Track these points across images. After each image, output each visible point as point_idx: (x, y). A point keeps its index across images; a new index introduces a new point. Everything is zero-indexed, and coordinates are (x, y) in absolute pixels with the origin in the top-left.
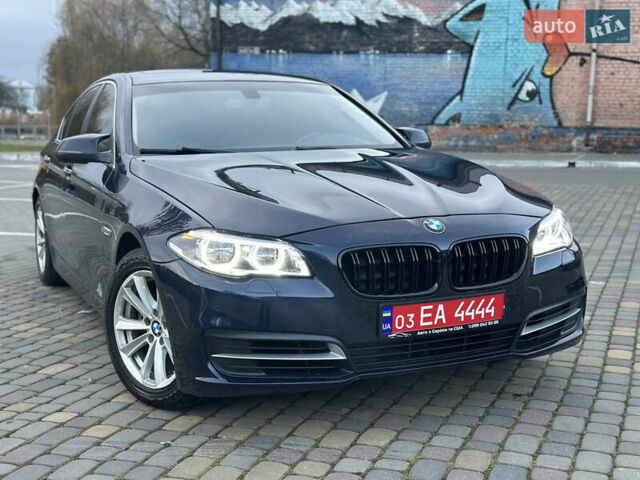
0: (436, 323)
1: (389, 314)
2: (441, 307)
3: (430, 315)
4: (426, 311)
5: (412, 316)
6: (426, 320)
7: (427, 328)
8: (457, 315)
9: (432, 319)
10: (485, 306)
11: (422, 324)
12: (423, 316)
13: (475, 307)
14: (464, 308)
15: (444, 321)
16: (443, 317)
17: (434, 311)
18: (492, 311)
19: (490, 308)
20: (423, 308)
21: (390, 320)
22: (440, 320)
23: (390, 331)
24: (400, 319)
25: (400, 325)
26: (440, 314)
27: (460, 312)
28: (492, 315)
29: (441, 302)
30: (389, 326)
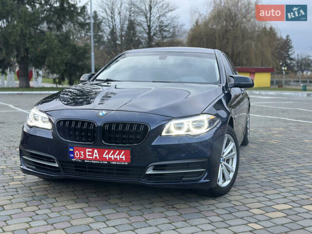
0: (94, 158)
1: (72, 150)
2: (96, 151)
3: (91, 154)
4: (89, 152)
5: (83, 152)
6: (89, 155)
7: (90, 160)
8: (104, 156)
9: (92, 155)
10: (119, 154)
11: (87, 157)
12: (87, 153)
13: (114, 154)
14: (108, 153)
15: (98, 158)
16: (97, 155)
17: (93, 152)
19: (122, 156)
20: (87, 150)
21: (73, 153)
22: (96, 157)
23: (73, 158)
24: (77, 153)
25: (77, 156)
26: (96, 154)
27: (106, 155)
28: (124, 160)
29: (96, 148)
30: (72, 155)
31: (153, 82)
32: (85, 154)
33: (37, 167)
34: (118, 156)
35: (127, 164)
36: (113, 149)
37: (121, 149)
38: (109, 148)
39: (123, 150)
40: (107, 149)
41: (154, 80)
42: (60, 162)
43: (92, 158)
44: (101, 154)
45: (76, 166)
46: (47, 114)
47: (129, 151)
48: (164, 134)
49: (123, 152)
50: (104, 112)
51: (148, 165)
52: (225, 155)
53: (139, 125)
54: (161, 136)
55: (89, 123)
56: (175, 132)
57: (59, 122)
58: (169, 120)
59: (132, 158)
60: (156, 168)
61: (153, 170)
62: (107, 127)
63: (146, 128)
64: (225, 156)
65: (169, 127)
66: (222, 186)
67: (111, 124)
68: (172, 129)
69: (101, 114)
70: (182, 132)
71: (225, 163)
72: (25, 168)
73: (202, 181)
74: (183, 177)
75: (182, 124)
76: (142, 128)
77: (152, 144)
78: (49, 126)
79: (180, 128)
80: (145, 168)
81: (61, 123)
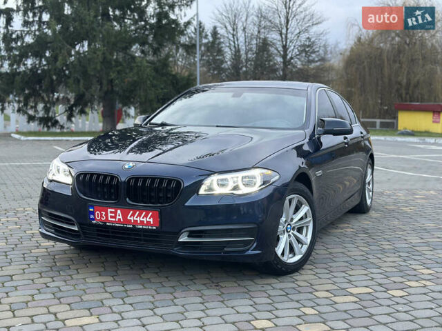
2: (119, 212)
3: (113, 215)
4: (111, 212)
5: (104, 213)
6: (111, 217)
8: (129, 218)
9: (115, 217)
10: (146, 216)
11: (110, 219)
12: (109, 214)
13: (139, 215)
14: (133, 215)
16: (121, 217)
18: (151, 220)
19: (150, 218)
20: (109, 210)
21: (93, 213)
22: (119, 219)
23: (94, 219)
28: (152, 223)
29: (119, 208)
30: (92, 217)
31: (217, 126)
32: (106, 215)
33: (56, 230)
34: (144, 219)
35: (155, 228)
36: (138, 210)
37: (147, 209)
38: (135, 208)
39: (151, 211)
40: (132, 209)
41: (219, 125)
42: (80, 225)
43: (114, 220)
44: (125, 216)
45: (98, 231)
46: (68, 166)
47: (157, 213)
48: (202, 191)
49: (151, 214)
50: (131, 164)
51: (180, 231)
52: (294, 221)
53: (170, 181)
54: (198, 194)
55: (112, 177)
56: (218, 191)
57: (78, 176)
58: (209, 175)
59: (161, 222)
60: (191, 234)
61: (188, 236)
62: (132, 183)
63: (179, 183)
64: (295, 223)
65: (211, 184)
66: (288, 261)
67: (137, 179)
68: (215, 186)
69: (127, 167)
70: (226, 190)
71: (295, 232)
72: (44, 232)
73: (250, 252)
74: (225, 247)
75: (226, 180)
76: (173, 185)
77: (186, 204)
78: (69, 180)
79: (223, 185)
80: (178, 234)
81: (81, 178)
